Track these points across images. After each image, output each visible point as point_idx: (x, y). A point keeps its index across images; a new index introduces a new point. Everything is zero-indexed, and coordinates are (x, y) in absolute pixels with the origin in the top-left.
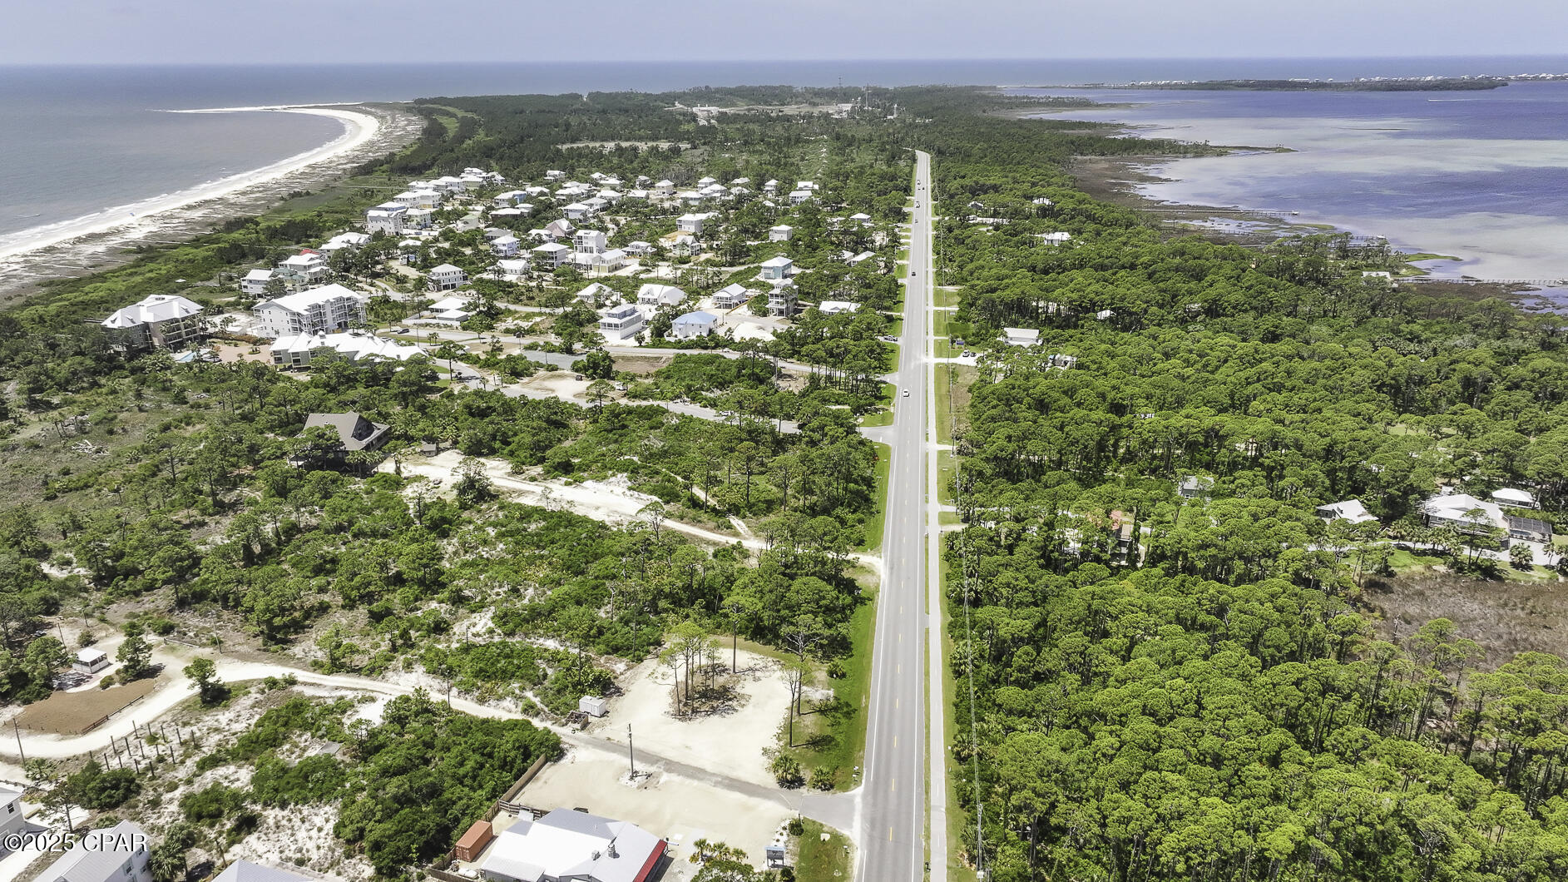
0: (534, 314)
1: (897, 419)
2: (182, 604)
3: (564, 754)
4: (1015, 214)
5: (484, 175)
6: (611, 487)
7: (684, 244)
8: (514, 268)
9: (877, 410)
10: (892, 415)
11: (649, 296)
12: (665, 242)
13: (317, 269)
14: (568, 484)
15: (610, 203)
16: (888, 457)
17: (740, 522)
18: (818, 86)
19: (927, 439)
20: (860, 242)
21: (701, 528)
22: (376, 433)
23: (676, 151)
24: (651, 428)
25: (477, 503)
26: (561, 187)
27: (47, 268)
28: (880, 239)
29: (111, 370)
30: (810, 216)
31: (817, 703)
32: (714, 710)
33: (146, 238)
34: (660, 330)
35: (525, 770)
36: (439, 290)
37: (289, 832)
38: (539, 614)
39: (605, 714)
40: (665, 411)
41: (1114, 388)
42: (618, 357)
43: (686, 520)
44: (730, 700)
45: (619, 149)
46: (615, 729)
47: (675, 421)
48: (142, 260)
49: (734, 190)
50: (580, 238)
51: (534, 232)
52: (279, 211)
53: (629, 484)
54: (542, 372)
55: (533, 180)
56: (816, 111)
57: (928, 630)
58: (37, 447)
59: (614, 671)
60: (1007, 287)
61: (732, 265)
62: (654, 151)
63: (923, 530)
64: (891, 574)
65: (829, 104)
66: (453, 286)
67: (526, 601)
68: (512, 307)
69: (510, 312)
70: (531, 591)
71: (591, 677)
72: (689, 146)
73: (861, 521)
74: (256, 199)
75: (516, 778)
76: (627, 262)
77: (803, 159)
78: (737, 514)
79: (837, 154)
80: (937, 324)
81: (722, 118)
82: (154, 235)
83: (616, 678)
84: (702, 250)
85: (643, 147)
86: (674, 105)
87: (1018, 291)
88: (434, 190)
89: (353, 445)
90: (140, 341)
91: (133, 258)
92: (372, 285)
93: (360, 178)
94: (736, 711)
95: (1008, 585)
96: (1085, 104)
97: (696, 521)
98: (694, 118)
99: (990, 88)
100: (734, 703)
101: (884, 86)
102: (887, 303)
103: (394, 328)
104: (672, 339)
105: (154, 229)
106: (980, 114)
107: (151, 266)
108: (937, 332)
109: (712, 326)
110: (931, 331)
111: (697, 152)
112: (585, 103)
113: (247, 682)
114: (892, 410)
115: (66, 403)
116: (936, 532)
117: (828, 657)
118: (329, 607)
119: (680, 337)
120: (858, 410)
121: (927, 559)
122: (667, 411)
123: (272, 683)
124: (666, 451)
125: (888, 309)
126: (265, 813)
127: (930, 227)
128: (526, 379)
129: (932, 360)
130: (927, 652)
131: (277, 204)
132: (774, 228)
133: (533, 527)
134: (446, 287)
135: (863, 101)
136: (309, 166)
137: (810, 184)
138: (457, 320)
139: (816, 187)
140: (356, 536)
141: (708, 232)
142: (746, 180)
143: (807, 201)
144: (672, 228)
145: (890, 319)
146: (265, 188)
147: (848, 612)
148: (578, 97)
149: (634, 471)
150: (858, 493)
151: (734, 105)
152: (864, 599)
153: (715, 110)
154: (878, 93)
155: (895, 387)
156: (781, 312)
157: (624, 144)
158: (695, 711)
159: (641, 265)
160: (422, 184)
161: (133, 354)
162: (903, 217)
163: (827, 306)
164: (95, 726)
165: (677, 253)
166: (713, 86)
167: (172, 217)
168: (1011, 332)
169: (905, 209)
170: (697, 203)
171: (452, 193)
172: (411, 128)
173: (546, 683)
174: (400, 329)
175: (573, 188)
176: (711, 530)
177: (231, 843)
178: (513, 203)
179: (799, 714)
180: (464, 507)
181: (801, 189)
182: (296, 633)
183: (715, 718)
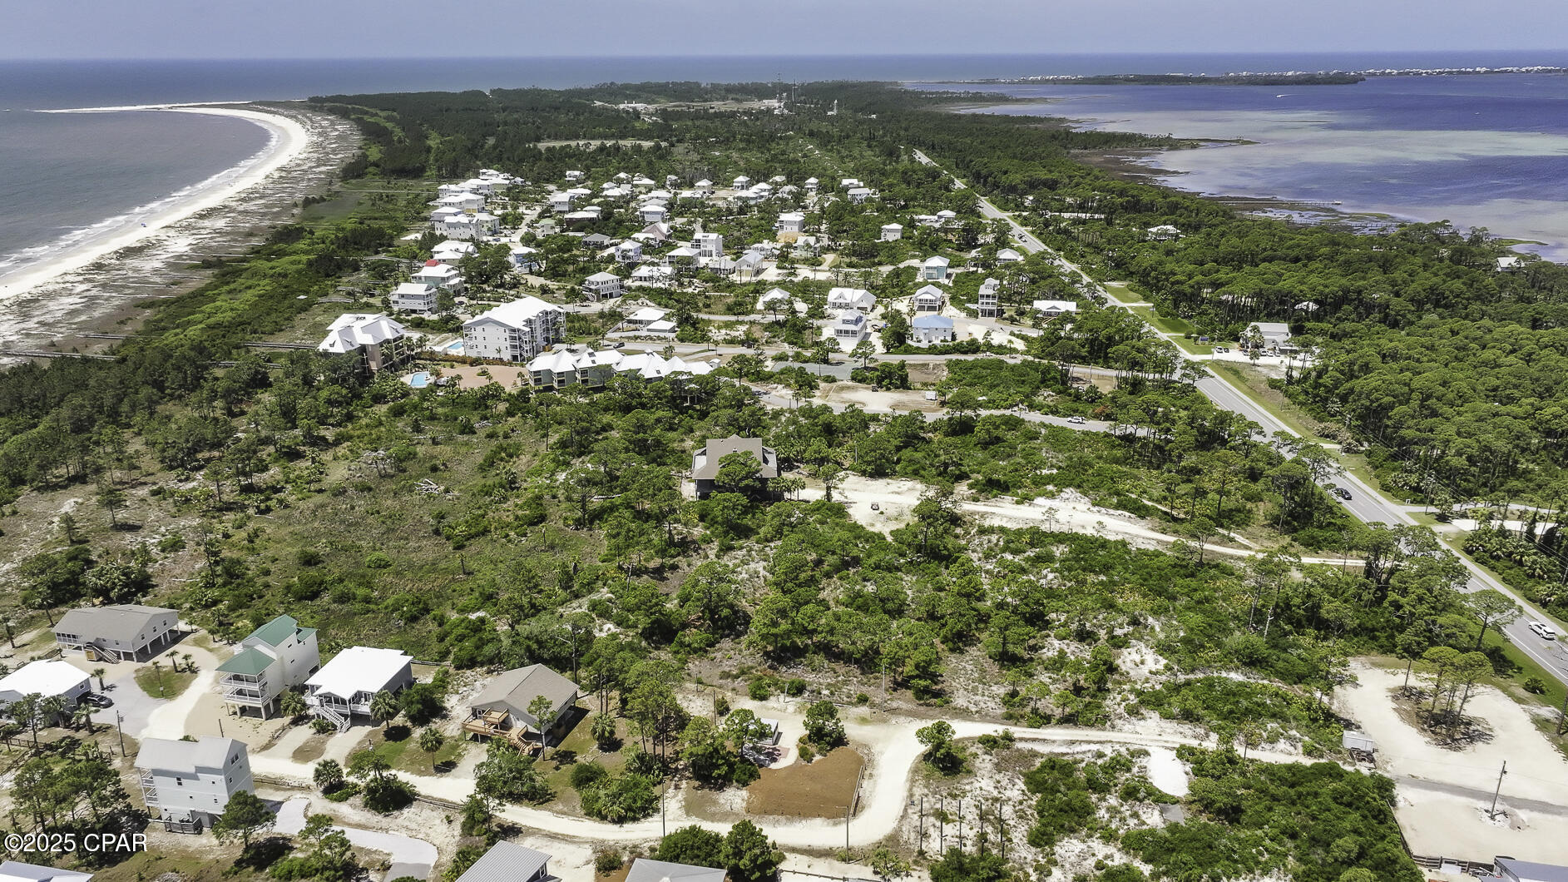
13: (455, 281)
14: (1018, 502)
17: (1232, 534)
31: (1557, 722)
32: (1469, 737)
34: (902, 335)
38: (1199, 646)
40: (1020, 421)
47: (1044, 431)
50: (698, 241)
66: (611, 295)
67: (1162, 633)
68: (700, 316)
74: (266, 206)
76: (764, 265)
78: (1221, 527)
81: (662, 115)
91: (205, 273)
93: (353, 181)
94: (1490, 735)
96: (1002, 99)
98: (633, 115)
108: (1160, 329)
109: (954, 330)
123: (990, 742)
129: (1192, 357)
131: (296, 212)
132: (886, 227)
134: (605, 296)
138: (669, 331)
156: (990, 313)
158: (1452, 739)
163: (1042, 306)
168: (1261, 326)
175: (613, 189)
176: (1218, 544)
182: (936, 683)
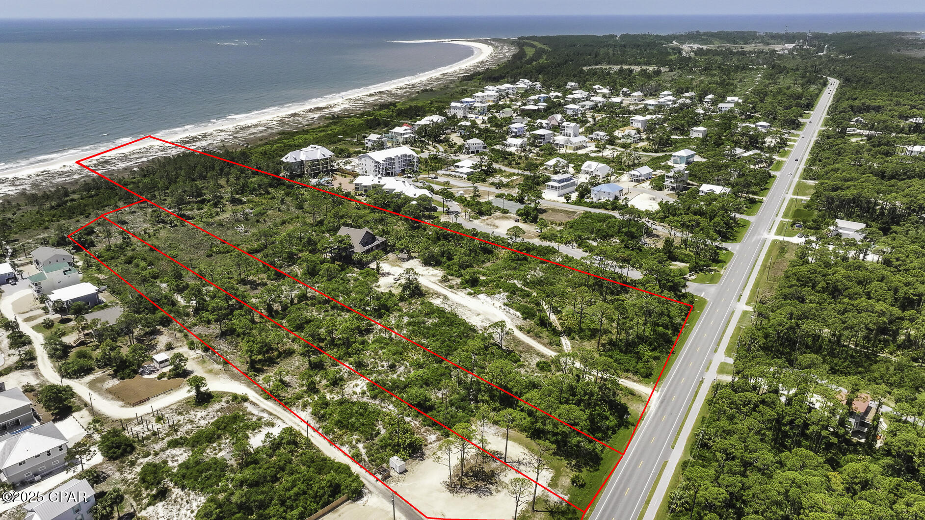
0: (514, 174)
1: (723, 281)
2: (223, 335)
3: (362, 497)
4: (887, 129)
5: (530, 83)
6: (494, 301)
7: (629, 135)
8: (516, 143)
9: (711, 270)
10: (720, 276)
11: (588, 169)
12: (617, 133)
13: (407, 136)
14: (470, 294)
15: (596, 105)
16: (702, 309)
17: (568, 343)
18: (775, 32)
19: (739, 300)
20: (754, 141)
21: (539, 342)
22: (377, 243)
23: (658, 73)
24: (541, 262)
25: (410, 297)
26: (571, 93)
27: (287, 124)
28: (770, 141)
29: (278, 185)
30: (728, 120)
31: (552, 504)
32: (476, 490)
33: (340, 111)
34: (584, 192)
35: (329, 503)
36: (469, 154)
37: (178, 507)
38: (398, 387)
39: (404, 472)
40: (554, 251)
41: (907, 284)
42: (549, 209)
43: (531, 334)
44: (492, 484)
45: (621, 70)
46: (403, 487)
47: (559, 260)
48: (331, 123)
49: (681, 101)
50: (564, 127)
51: (539, 121)
52: (413, 100)
53: (506, 301)
54: (498, 214)
55: (558, 88)
56: (766, 49)
57: (666, 462)
58: (222, 225)
59: (426, 440)
60: (848, 187)
61: (656, 151)
62: (643, 73)
63: (702, 374)
64: (659, 407)
65: (779, 44)
66: (477, 152)
67: (395, 376)
68: (503, 168)
69: (500, 171)
70: (402, 369)
71: (408, 441)
72: (668, 70)
73: (656, 358)
74: (405, 92)
75: (322, 507)
76: (588, 145)
77: (741, 81)
78: (569, 335)
79: (768, 79)
80: (788, 208)
81: (699, 52)
82: (346, 109)
83: (426, 445)
84: (641, 140)
85: (637, 69)
86: (672, 43)
87: (855, 192)
88: (497, 92)
89: (359, 249)
90: (298, 171)
91: (327, 122)
92: (434, 147)
93: (465, 82)
94: (491, 493)
95: (725, 451)
97: (537, 337)
98: (679, 51)
99: (912, 33)
100: (493, 487)
101: (825, 32)
102: (755, 188)
103: (431, 175)
104: (588, 200)
105: (347, 106)
106: (894, 52)
107: (333, 127)
108: (785, 215)
109: (618, 194)
110: (781, 214)
111: (672, 74)
112: (617, 41)
113: (224, 393)
114: (722, 272)
115: (249, 201)
116: (711, 377)
117: (579, 466)
118: (294, 352)
119: (595, 200)
120: (694, 269)
121: (694, 401)
122: (557, 252)
123: (235, 397)
124: (542, 281)
125: (755, 193)
126: (173, 490)
127: (816, 134)
128: (486, 217)
129: (772, 237)
130: (657, 482)
131: (414, 96)
132: (695, 128)
133: (430, 322)
134: (473, 152)
135: (804, 43)
136: (442, 74)
137: (736, 99)
138: (466, 174)
139: (740, 101)
140: (333, 308)
141: (650, 127)
142: (693, 94)
143: (729, 111)
144: (626, 123)
145: (753, 202)
146: (414, 85)
147: (610, 433)
148: (613, 37)
149: (513, 291)
150: (663, 336)
151: (711, 43)
152: (629, 423)
153: (696, 46)
154: (817, 37)
155: (732, 254)
156: (673, 189)
157: (625, 67)
158: (463, 487)
159: (596, 147)
160: (491, 88)
161: (292, 177)
162: (798, 126)
163: (705, 188)
164: (141, 402)
165: (623, 141)
166: (702, 31)
167: (359, 100)
168: (841, 223)
169: (801, 120)
170: (652, 108)
171: (507, 94)
172: (508, 52)
173: (376, 440)
174: (433, 176)
175: (579, 94)
176: (545, 345)
177: (149, 505)
178: (536, 102)
179: (533, 510)
180: (402, 299)
181: (729, 102)
182: (269, 366)
183: (474, 496)
